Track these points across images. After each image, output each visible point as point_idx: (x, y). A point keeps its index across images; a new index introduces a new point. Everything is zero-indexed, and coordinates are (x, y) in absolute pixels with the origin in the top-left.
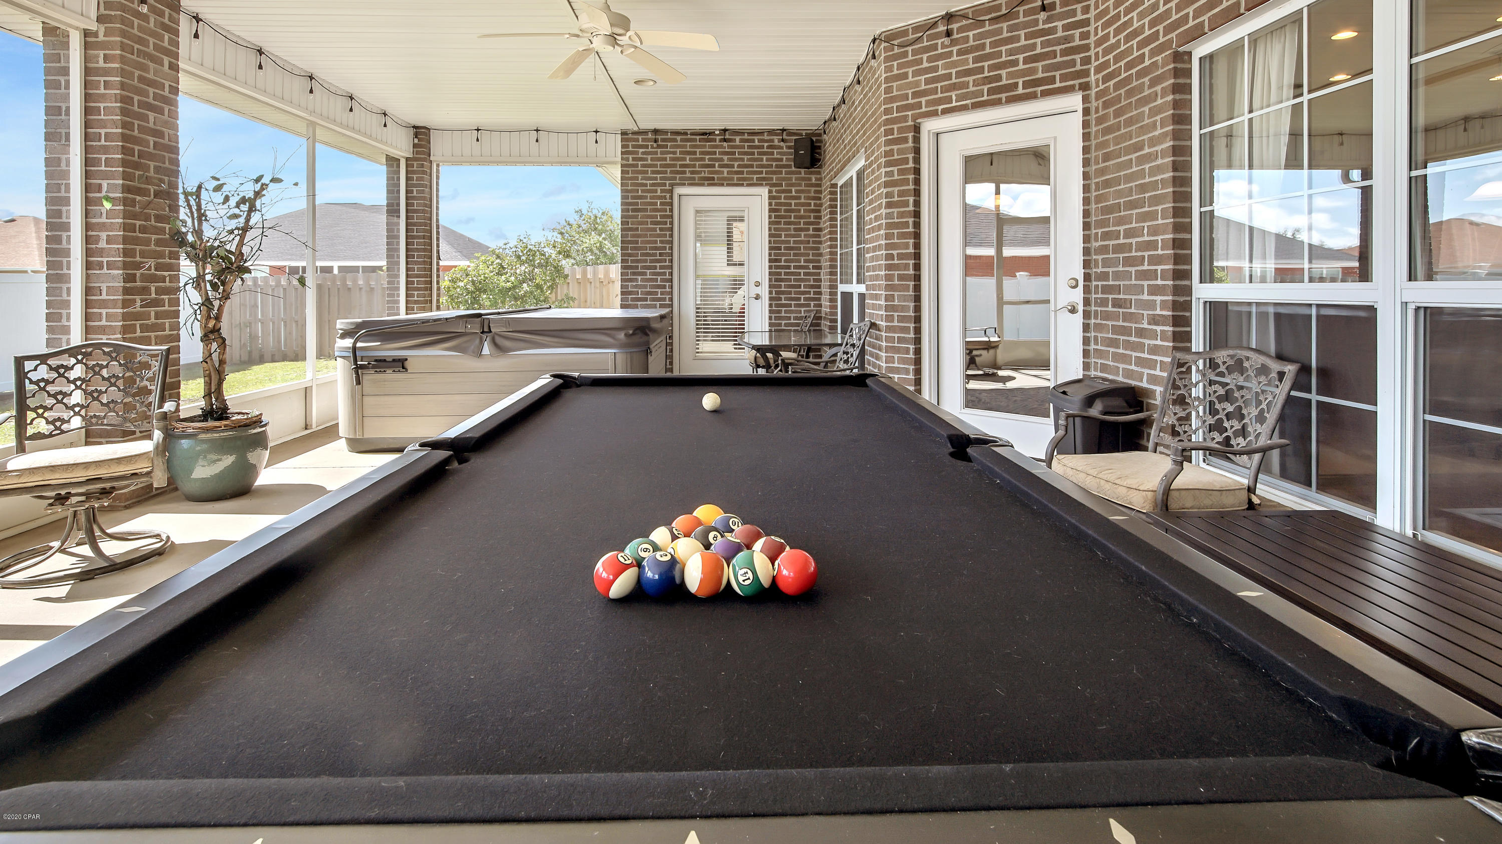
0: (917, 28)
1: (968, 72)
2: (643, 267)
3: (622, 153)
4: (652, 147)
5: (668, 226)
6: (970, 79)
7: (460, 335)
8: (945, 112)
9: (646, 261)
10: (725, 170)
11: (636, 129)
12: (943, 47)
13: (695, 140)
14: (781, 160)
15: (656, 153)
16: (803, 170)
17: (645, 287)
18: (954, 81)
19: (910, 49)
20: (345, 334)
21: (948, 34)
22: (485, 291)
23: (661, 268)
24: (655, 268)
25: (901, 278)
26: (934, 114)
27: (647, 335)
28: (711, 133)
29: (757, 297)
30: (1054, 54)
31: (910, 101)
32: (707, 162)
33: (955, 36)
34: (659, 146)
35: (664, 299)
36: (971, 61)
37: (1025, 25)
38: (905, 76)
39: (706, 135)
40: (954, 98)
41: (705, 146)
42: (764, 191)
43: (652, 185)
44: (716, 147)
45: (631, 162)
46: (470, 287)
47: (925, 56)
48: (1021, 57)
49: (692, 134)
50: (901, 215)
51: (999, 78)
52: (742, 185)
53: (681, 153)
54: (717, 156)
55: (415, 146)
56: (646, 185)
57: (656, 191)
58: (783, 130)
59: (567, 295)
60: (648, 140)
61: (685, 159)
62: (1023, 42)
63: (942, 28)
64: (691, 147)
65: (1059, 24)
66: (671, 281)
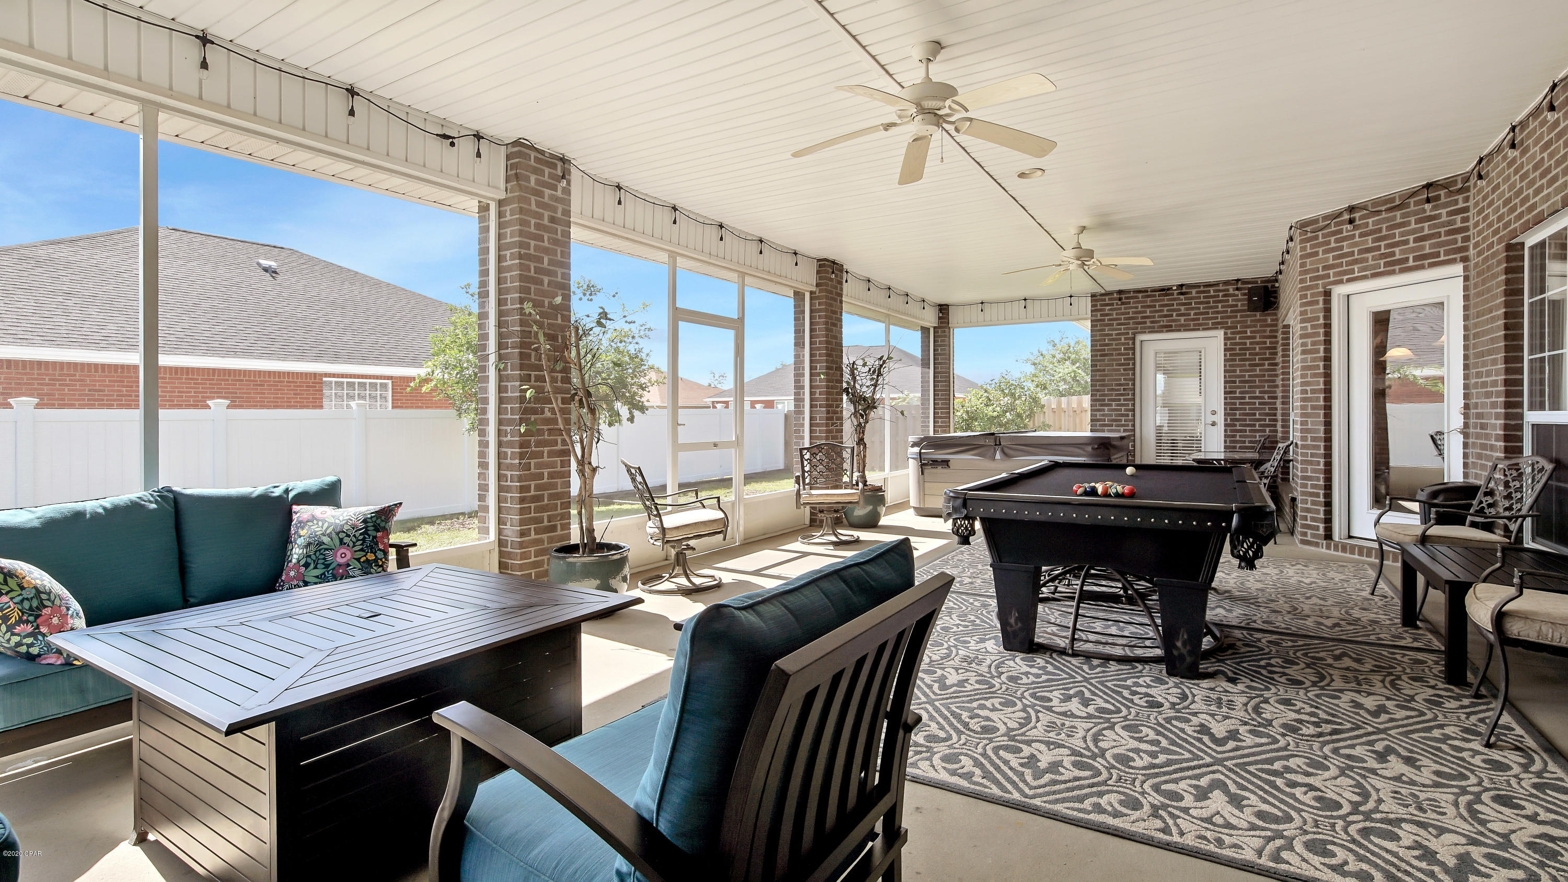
0: (1325, 218)
1: (1368, 250)
2: (1109, 400)
3: (1092, 311)
4: (1117, 304)
5: (1131, 366)
6: (1370, 255)
7: (982, 446)
8: (1349, 280)
9: (1111, 395)
10: (1182, 318)
11: (1103, 292)
12: (1347, 231)
13: (1155, 296)
14: (1237, 306)
15: (1120, 309)
16: (1258, 314)
17: (1111, 415)
18: (1356, 257)
19: (1320, 233)
20: (915, 444)
21: (1351, 221)
22: (976, 420)
23: (1125, 400)
24: (1120, 400)
25: (1313, 408)
26: (1340, 282)
27: (1108, 449)
28: (1170, 289)
29: (1214, 424)
30: (1439, 235)
31: (1321, 273)
32: (1165, 313)
33: (1357, 222)
34: (1123, 304)
35: (1128, 425)
36: (1370, 242)
37: (1415, 213)
38: (1317, 254)
39: (1165, 291)
40: (1356, 270)
41: (1163, 300)
42: (1220, 334)
43: (1117, 334)
44: (1174, 299)
45: (1099, 317)
46: (965, 416)
47: (1333, 239)
48: (1411, 238)
49: (1152, 291)
50: (1313, 360)
51: (1393, 254)
52: (1198, 330)
53: (1142, 307)
54: (1175, 307)
55: (940, 318)
56: (1111, 335)
57: (1120, 339)
58: (1238, 280)
59: (1043, 422)
60: (1114, 299)
61: (1145, 312)
62: (1413, 226)
63: (1346, 217)
64: (1152, 301)
65: (1444, 211)
66: (1134, 410)
